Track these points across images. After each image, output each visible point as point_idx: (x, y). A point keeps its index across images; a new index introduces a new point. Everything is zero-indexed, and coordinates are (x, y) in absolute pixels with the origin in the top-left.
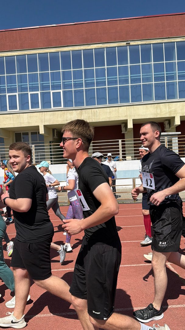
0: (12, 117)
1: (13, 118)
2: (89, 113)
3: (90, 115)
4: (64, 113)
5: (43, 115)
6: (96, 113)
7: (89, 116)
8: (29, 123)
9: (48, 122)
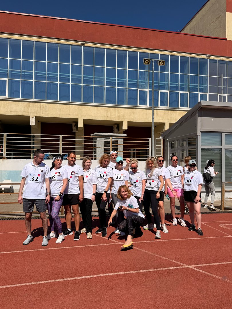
2: (37, 107)
4: (8, 103)
6: (45, 107)
7: (38, 110)
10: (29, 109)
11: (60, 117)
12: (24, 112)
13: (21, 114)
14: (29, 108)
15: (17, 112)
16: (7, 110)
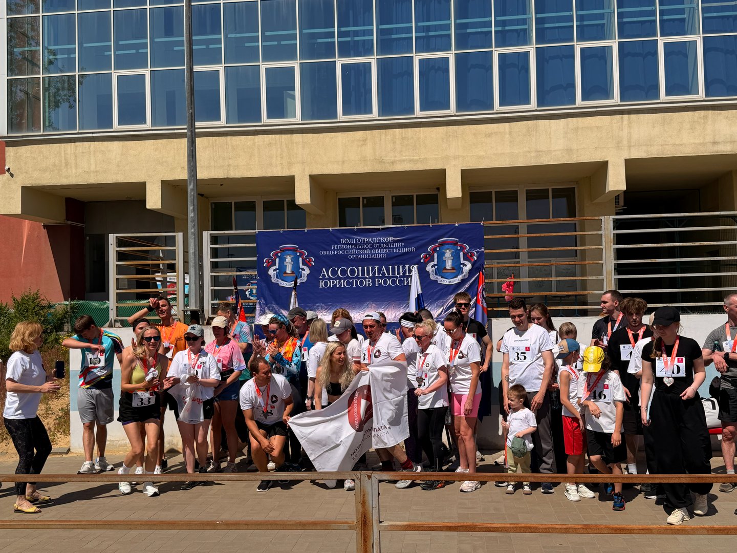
0: (507, 131)
1: (510, 133)
4: (705, 117)
5: (625, 122)
8: (569, 151)
9: (644, 148)
16: (702, 141)
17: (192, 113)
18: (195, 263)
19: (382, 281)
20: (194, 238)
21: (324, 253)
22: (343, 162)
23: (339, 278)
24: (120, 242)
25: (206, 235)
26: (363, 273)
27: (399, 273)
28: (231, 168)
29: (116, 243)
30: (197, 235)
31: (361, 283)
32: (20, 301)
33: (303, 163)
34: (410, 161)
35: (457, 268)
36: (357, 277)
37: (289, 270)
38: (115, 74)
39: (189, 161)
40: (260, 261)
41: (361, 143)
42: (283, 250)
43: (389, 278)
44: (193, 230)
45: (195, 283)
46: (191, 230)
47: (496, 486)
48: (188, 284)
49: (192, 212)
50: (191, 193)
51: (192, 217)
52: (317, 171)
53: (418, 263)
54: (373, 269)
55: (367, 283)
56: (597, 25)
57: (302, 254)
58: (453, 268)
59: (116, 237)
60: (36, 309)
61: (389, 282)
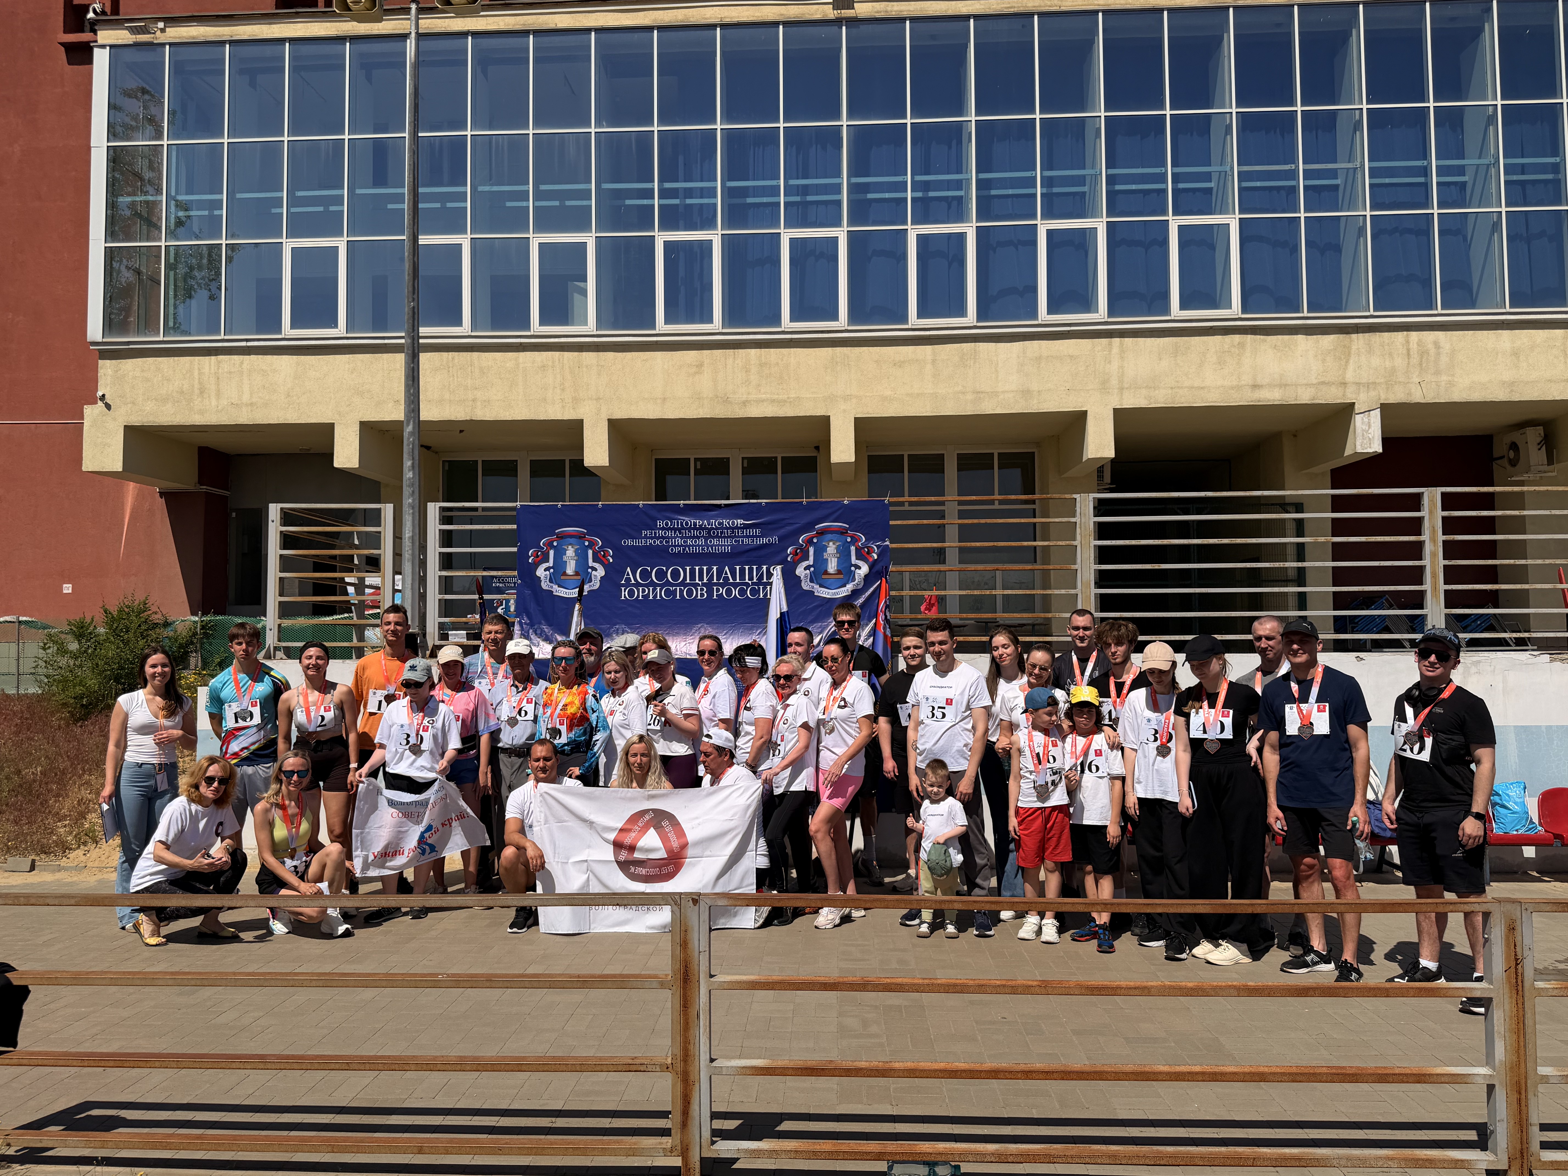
0: (931, 356)
1: (934, 361)
2: (1390, 354)
3: (1399, 362)
4: (1242, 345)
5: (1115, 350)
6: (1432, 351)
7: (1393, 371)
8: (1026, 393)
9: (1144, 391)
10: (1345, 369)
11: (1516, 398)
12: (1323, 383)
13: (1305, 397)
14: (1347, 362)
15: (1286, 385)
16: (1235, 383)
17: (414, 307)
18: (413, 555)
19: (723, 591)
20: (413, 513)
21: (629, 542)
22: (665, 399)
23: (652, 584)
24: (287, 518)
25: (433, 509)
26: (693, 577)
27: (751, 578)
28: (479, 403)
29: (281, 518)
30: (417, 509)
31: (690, 593)
32: (115, 613)
33: (598, 399)
34: (773, 401)
35: (846, 572)
36: (683, 584)
37: (570, 570)
38: (289, 245)
39: (407, 387)
40: (522, 555)
41: (694, 370)
42: (561, 537)
43: (735, 585)
44: (410, 501)
45: (412, 589)
46: (408, 500)
47: (901, 924)
48: (399, 591)
49: (409, 470)
50: (409, 439)
51: (409, 479)
52: (620, 414)
53: (783, 562)
54: (708, 571)
55: (700, 593)
56: (1074, 194)
57: (592, 544)
58: (839, 572)
59: (282, 509)
60: (143, 627)
61: (735, 592)
